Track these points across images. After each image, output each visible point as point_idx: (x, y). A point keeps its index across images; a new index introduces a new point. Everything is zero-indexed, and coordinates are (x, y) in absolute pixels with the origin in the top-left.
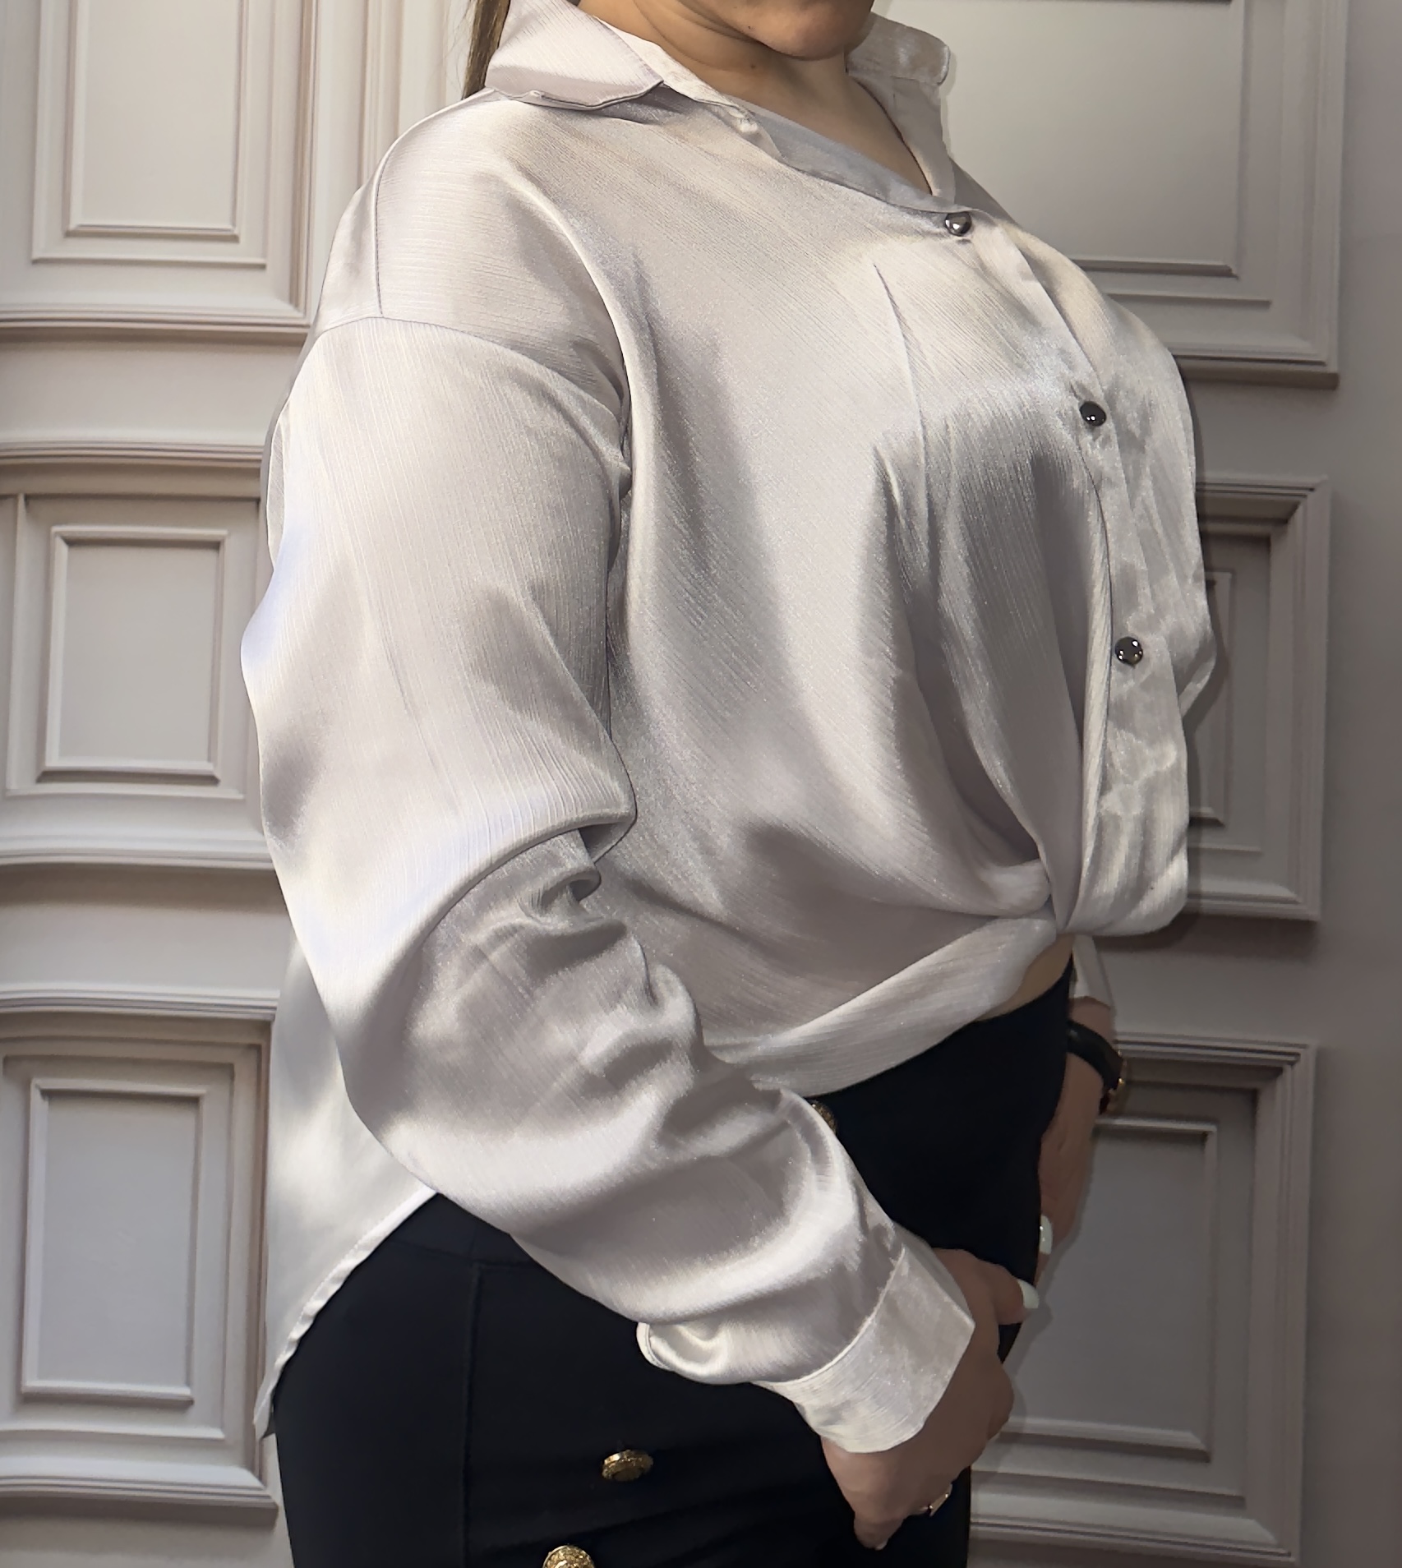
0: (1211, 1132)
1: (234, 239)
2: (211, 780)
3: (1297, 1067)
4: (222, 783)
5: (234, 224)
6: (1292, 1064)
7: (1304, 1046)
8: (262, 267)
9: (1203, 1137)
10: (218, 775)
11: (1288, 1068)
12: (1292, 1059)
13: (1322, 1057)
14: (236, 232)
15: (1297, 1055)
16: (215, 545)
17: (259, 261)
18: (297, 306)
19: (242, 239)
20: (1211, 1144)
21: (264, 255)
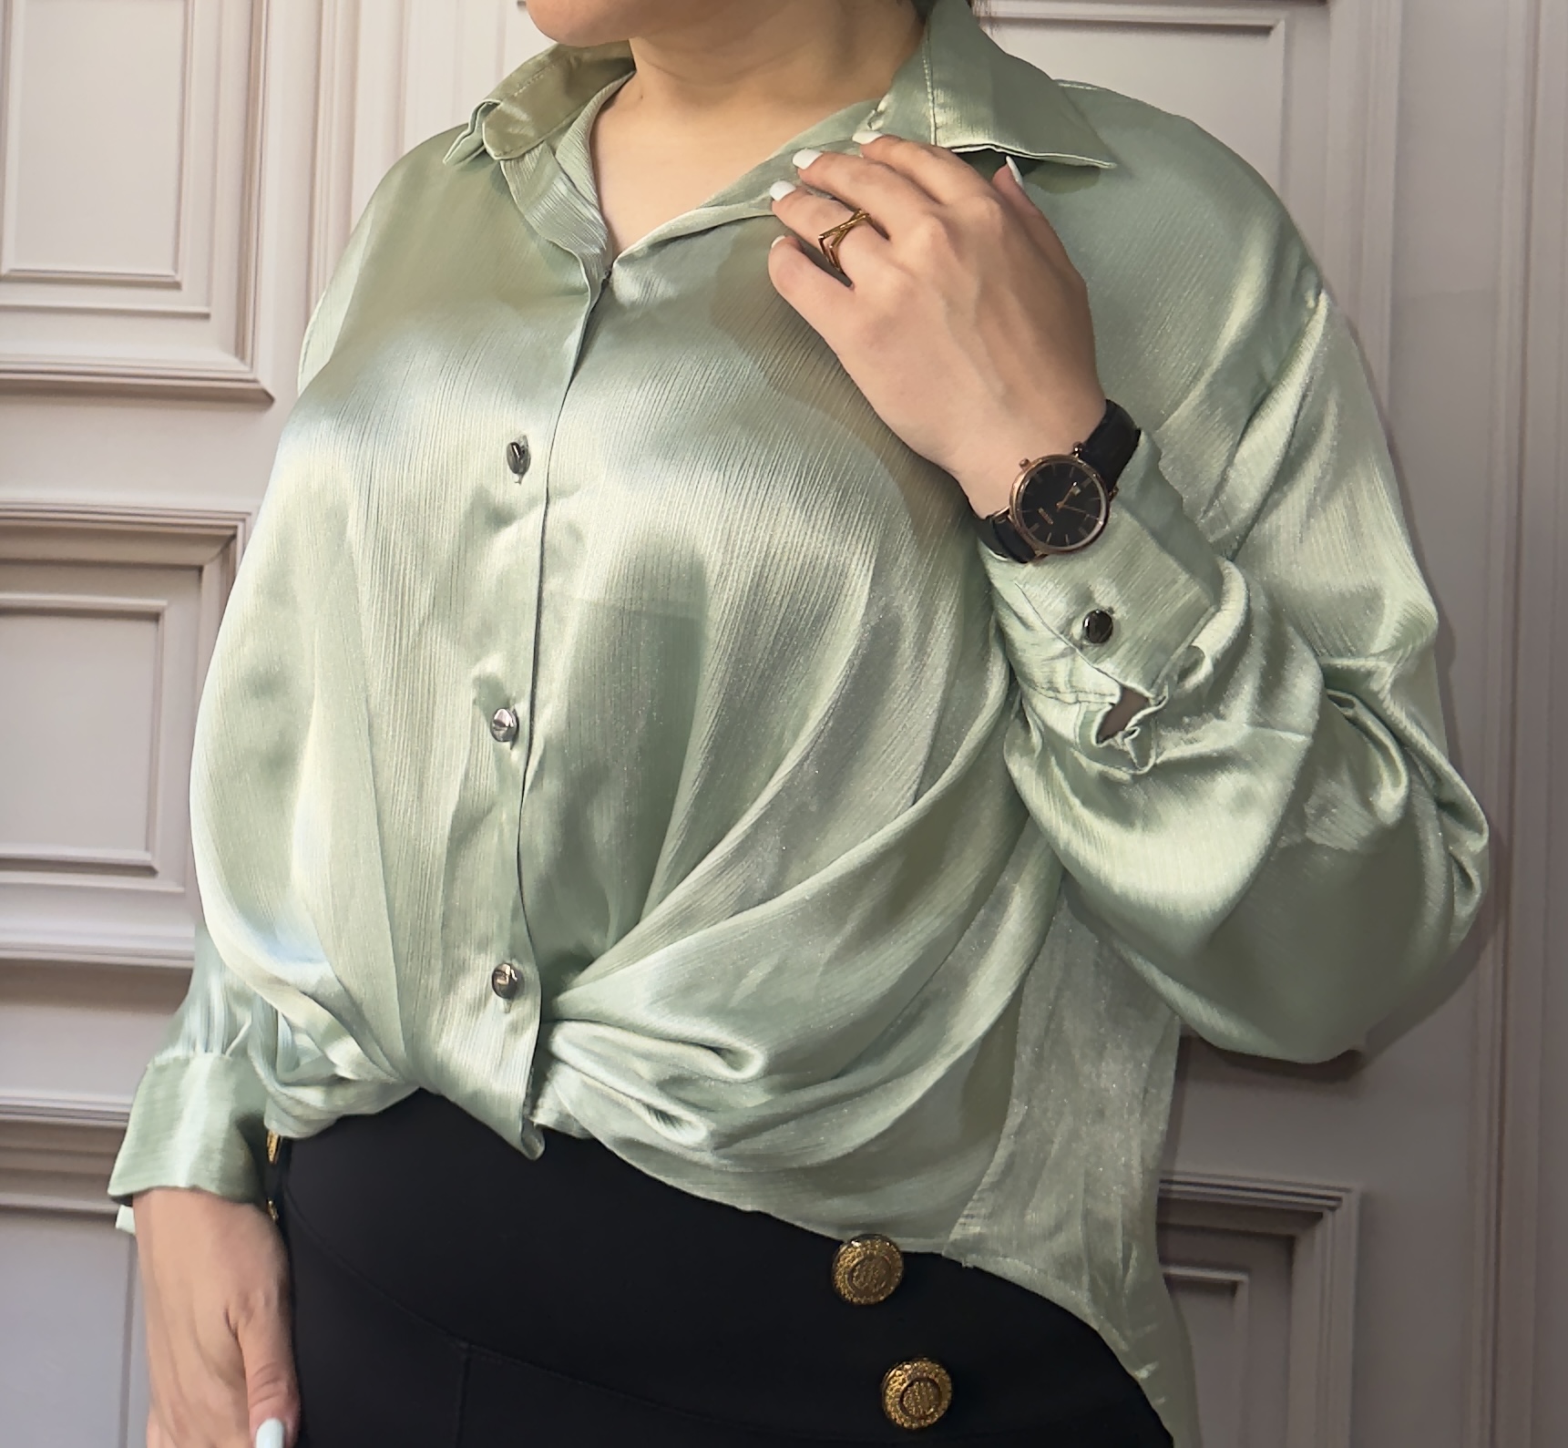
0: (1241, 1282)
1: (176, 286)
2: (149, 871)
3: (1338, 1211)
4: (159, 875)
5: (176, 270)
6: (1332, 1209)
7: (1347, 1190)
8: (206, 316)
9: (1232, 1288)
10: (156, 866)
11: (1328, 1215)
12: (1331, 1203)
13: (1366, 1201)
14: (178, 278)
15: (1339, 1199)
16: (155, 617)
17: (203, 309)
18: (243, 358)
19: (185, 286)
20: (1242, 1294)
21: (208, 304)
